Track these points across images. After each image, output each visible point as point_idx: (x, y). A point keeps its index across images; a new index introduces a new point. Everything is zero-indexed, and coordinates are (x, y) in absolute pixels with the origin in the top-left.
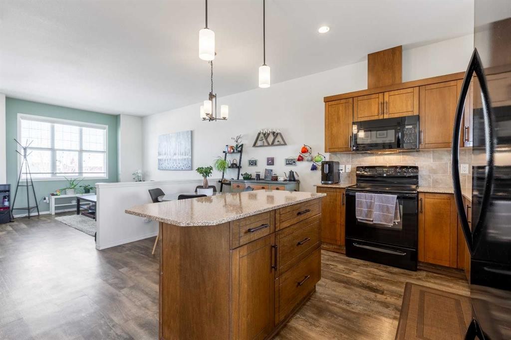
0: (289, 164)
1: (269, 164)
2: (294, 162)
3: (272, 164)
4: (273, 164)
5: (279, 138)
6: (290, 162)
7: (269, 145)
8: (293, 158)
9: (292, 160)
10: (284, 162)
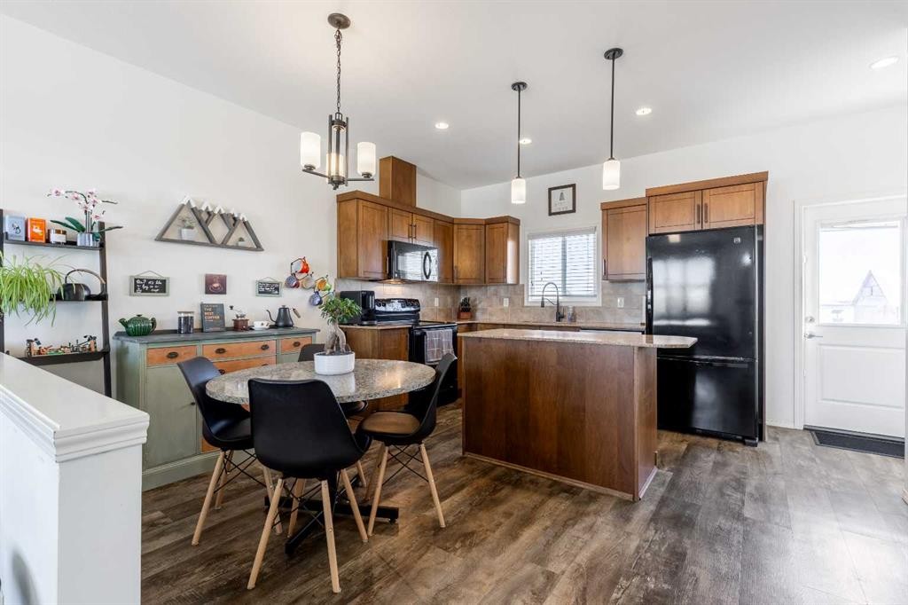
0: (265, 292)
1: (209, 289)
2: (277, 289)
3: (222, 290)
4: (224, 292)
5: (240, 232)
6: (268, 289)
7: (211, 242)
8: (272, 281)
9: (271, 284)
10: (252, 289)
